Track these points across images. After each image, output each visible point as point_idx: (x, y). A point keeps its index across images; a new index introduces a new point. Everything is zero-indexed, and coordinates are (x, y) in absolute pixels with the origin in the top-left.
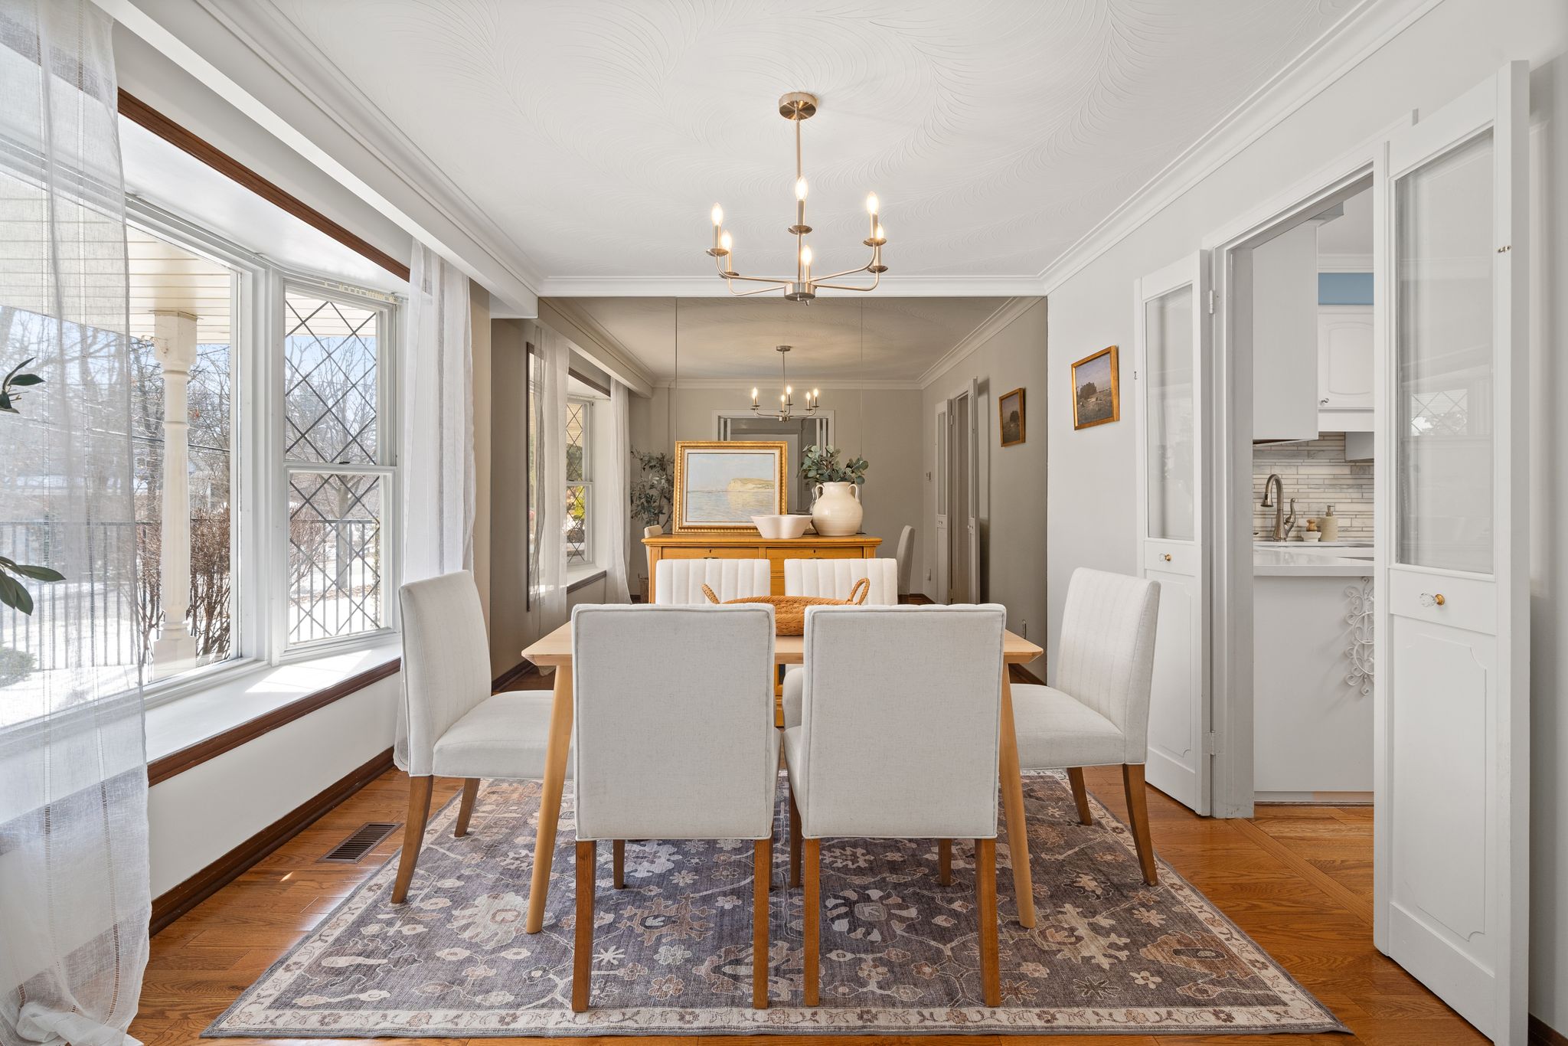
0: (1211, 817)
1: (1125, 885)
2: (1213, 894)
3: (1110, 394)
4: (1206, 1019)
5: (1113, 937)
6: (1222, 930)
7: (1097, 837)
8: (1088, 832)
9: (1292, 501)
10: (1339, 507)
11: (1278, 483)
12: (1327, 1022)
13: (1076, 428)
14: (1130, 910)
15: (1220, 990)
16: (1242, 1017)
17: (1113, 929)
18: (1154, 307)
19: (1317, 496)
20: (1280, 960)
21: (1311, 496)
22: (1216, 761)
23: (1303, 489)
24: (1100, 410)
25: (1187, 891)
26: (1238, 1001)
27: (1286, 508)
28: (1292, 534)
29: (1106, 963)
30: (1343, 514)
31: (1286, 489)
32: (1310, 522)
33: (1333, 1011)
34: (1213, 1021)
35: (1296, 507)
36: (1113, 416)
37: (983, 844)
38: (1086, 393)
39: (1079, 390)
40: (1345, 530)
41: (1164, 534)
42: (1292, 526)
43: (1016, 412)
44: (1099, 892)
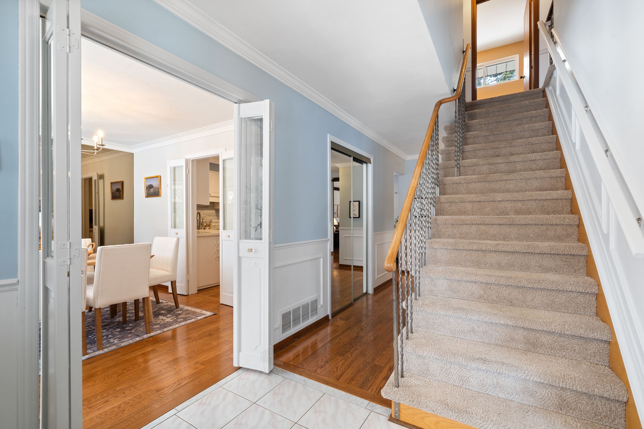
0: (188, 295)
1: (172, 310)
2: (191, 306)
3: (159, 189)
4: (193, 320)
5: (172, 317)
6: (194, 310)
7: (162, 305)
8: (160, 305)
9: (203, 219)
10: (213, 220)
11: (200, 214)
12: (213, 313)
13: (146, 197)
14: (174, 313)
15: (195, 316)
16: (199, 318)
17: (171, 316)
18: (172, 168)
19: (208, 218)
20: (205, 310)
21: (207, 217)
22: (189, 281)
23: (205, 216)
24: (155, 193)
25: (186, 307)
26: (198, 316)
27: (201, 221)
28: (203, 227)
29: (172, 321)
30: (214, 222)
31: (201, 216)
32: (207, 224)
33: (214, 312)
34: (194, 320)
35: (204, 220)
36: (159, 195)
37: (146, 298)
38: (150, 187)
39: (147, 186)
40: (214, 226)
41: (175, 227)
42: (203, 226)
43: (119, 189)
44: (166, 312)
